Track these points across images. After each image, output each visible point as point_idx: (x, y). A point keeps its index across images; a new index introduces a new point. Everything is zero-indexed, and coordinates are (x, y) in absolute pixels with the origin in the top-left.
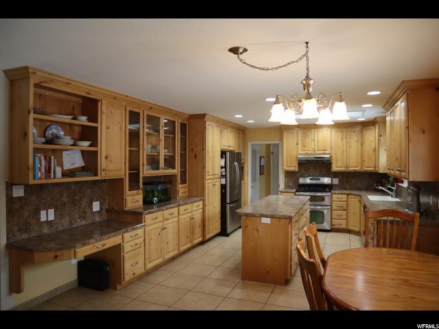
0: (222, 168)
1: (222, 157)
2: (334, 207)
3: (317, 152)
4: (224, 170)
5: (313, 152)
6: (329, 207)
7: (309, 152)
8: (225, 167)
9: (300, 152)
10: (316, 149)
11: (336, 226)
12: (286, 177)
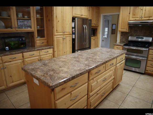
0: (73, 28)
1: (73, 21)
2: (149, 59)
3: (143, 19)
4: (74, 29)
5: (140, 19)
6: (146, 58)
7: (137, 19)
8: (75, 28)
9: (131, 19)
10: (143, 16)
11: (149, 72)
12: (121, 35)
